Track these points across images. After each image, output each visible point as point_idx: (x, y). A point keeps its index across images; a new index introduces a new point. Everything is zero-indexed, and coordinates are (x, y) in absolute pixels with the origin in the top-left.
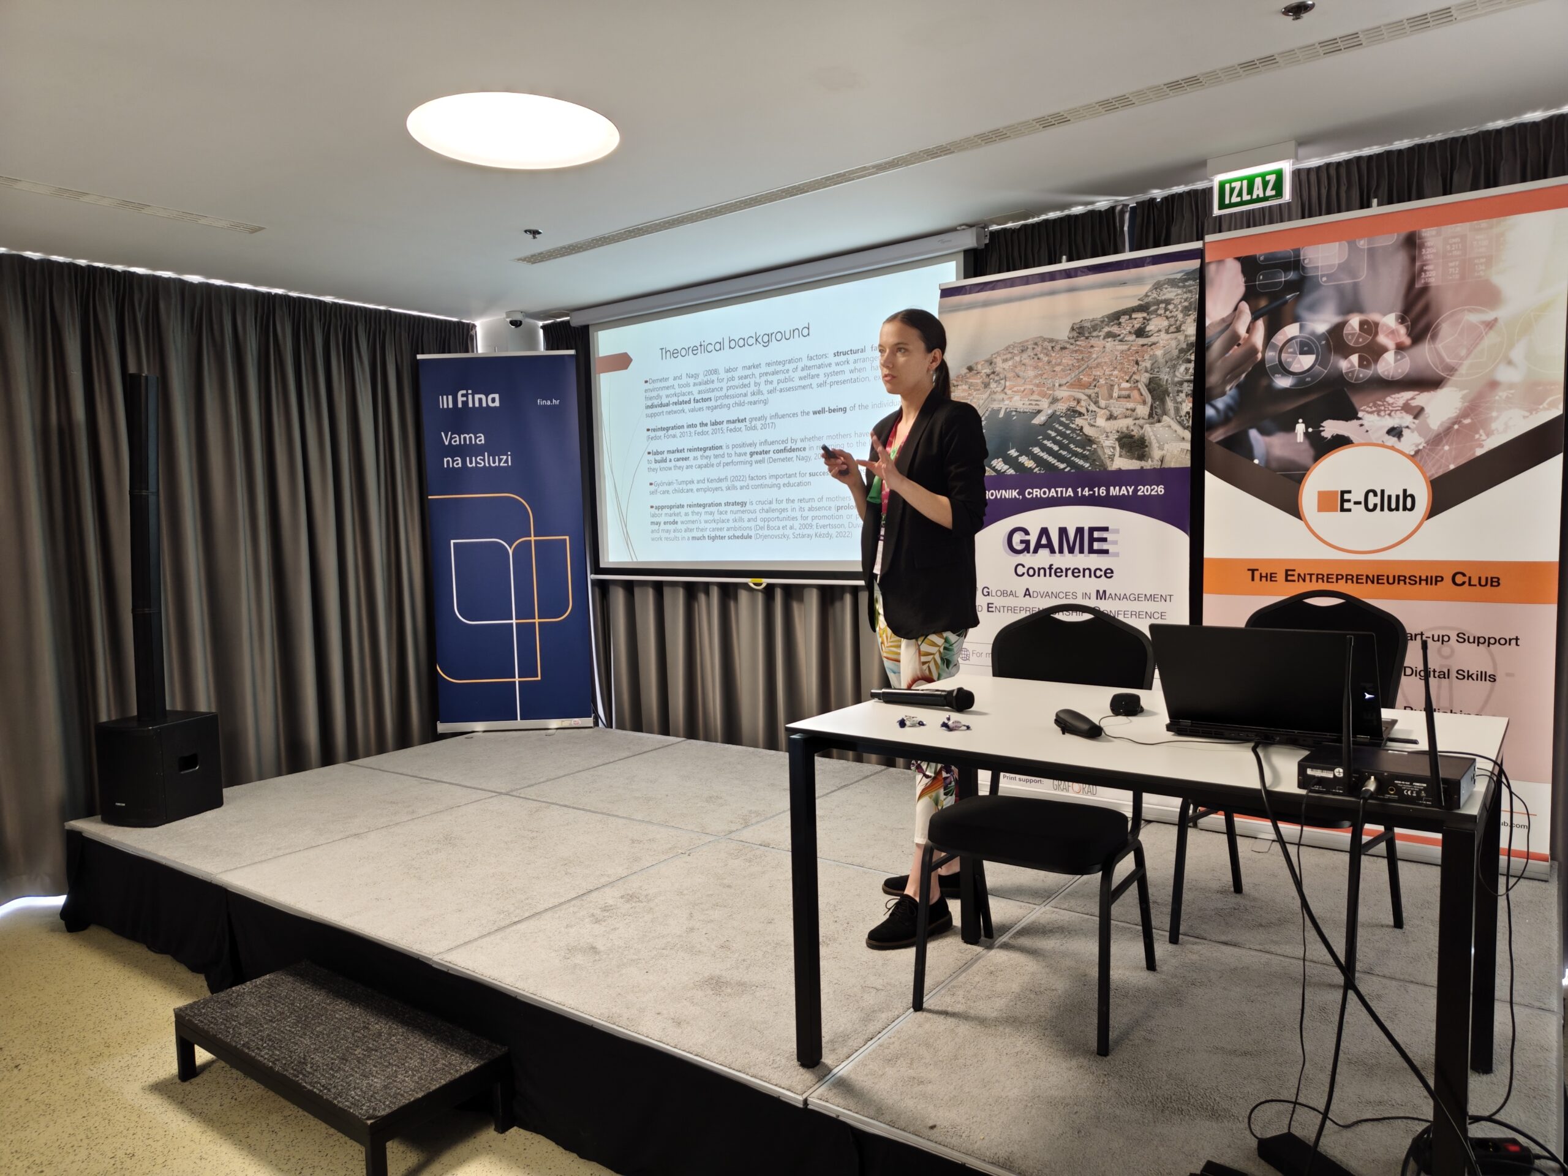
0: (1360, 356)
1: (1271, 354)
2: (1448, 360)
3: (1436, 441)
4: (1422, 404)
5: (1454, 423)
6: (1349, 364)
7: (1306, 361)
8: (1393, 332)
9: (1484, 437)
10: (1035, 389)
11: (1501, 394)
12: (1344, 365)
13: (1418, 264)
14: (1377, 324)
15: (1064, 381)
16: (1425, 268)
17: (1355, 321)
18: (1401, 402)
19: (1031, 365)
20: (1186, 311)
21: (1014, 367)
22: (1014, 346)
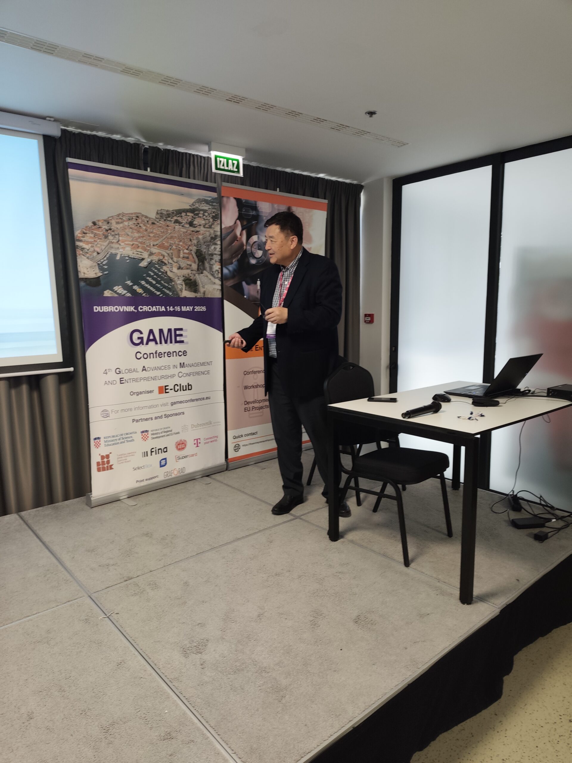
1: (248, 247)
7: (259, 253)
10: (140, 245)
15: (155, 243)
19: (136, 230)
20: (215, 218)
21: (124, 228)
22: (123, 215)
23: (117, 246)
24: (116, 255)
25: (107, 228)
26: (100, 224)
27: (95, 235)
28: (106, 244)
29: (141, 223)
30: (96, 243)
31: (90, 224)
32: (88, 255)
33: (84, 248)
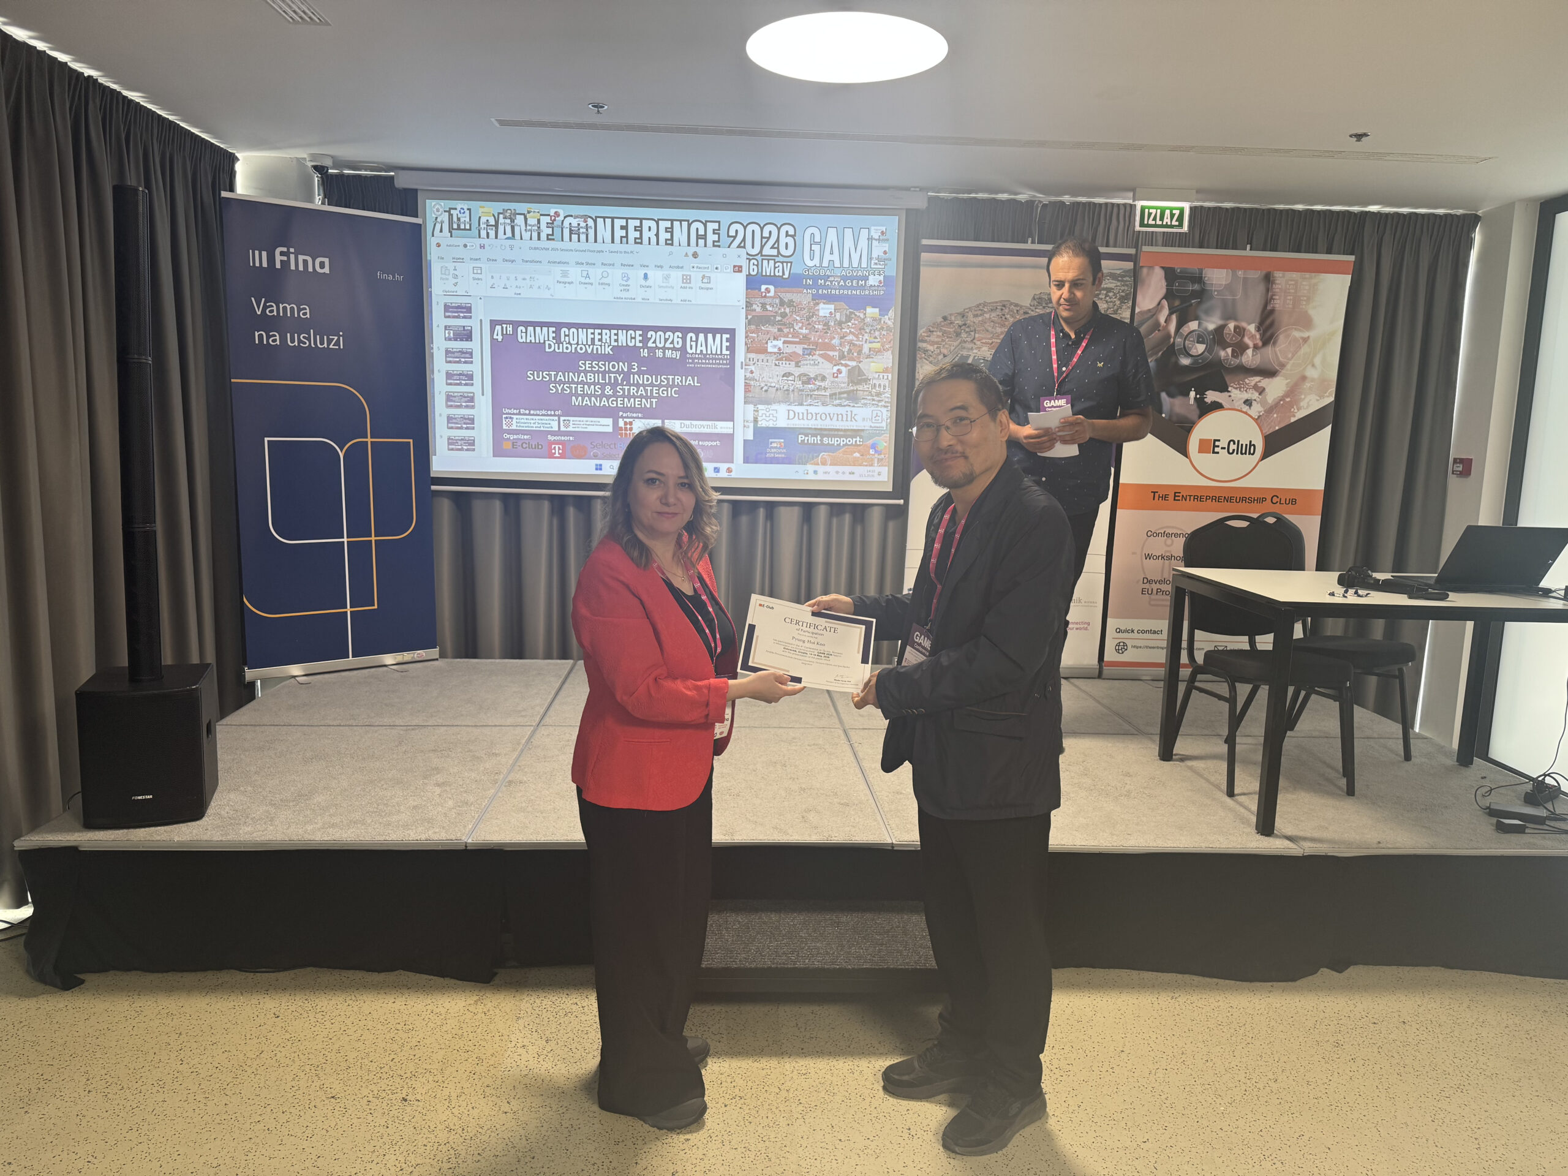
0: (1232, 350)
1: (1179, 340)
2: (1281, 359)
3: (1270, 411)
4: (1264, 386)
5: (1281, 400)
6: (1226, 353)
7: (1200, 348)
8: (1252, 337)
9: (1296, 411)
11: (1307, 385)
12: (1222, 354)
13: (1270, 294)
14: (1244, 329)
16: (1274, 297)
17: (1231, 325)
18: (1253, 383)
19: (999, 324)
20: (1123, 299)
21: (984, 322)
22: (985, 304)
23: (970, 346)
24: (968, 357)
25: (960, 323)
26: (953, 318)
27: (944, 332)
28: (956, 344)
29: (1008, 314)
30: (944, 343)
31: (940, 319)
32: (931, 359)
33: (927, 351)
